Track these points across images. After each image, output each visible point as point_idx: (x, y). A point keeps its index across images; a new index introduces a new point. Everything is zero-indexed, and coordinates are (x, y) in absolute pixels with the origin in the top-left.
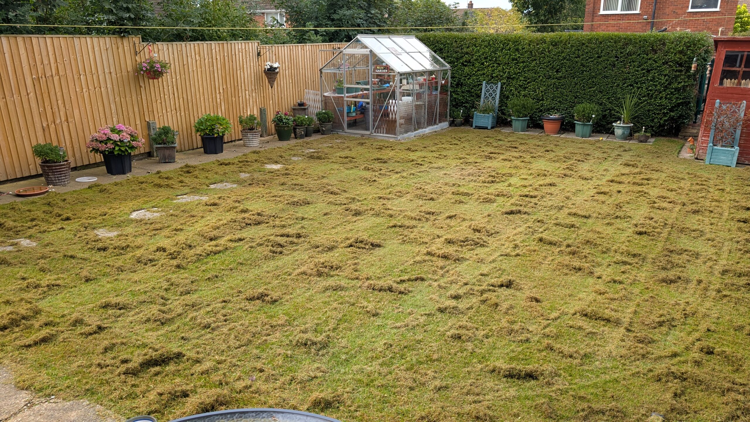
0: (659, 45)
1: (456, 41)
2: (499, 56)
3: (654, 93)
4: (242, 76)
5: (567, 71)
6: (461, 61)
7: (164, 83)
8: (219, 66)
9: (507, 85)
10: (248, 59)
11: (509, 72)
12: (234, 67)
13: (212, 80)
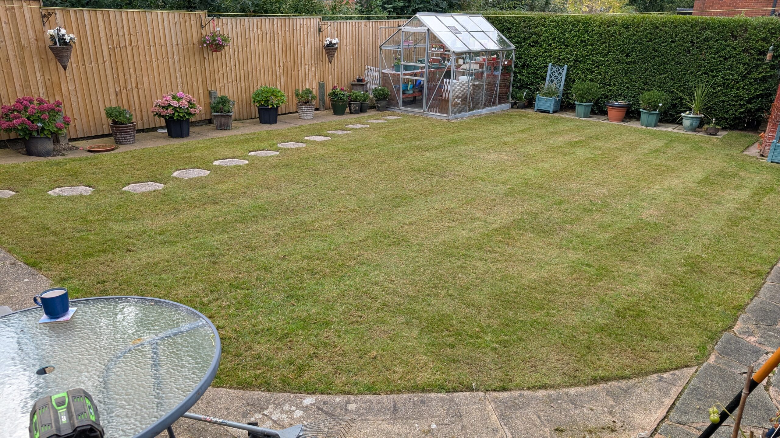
0: (740, 31)
1: (524, 21)
2: (568, 38)
3: (731, 82)
4: (302, 50)
5: (637, 56)
6: (528, 41)
7: (227, 55)
8: (280, 40)
9: (574, 69)
10: (309, 35)
11: (576, 55)
12: (295, 42)
13: (273, 53)
